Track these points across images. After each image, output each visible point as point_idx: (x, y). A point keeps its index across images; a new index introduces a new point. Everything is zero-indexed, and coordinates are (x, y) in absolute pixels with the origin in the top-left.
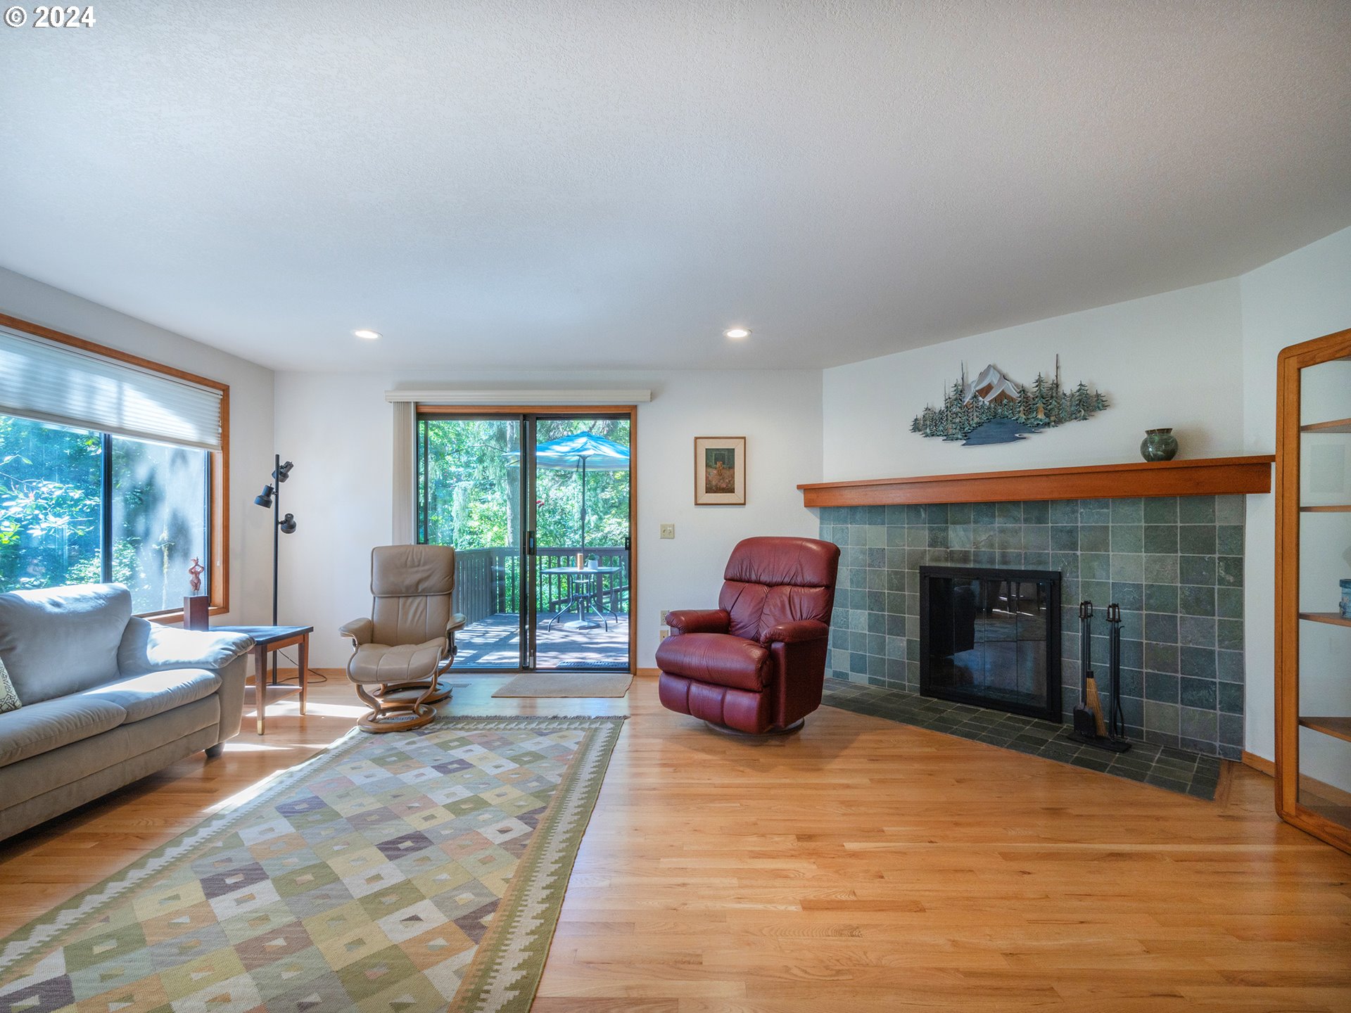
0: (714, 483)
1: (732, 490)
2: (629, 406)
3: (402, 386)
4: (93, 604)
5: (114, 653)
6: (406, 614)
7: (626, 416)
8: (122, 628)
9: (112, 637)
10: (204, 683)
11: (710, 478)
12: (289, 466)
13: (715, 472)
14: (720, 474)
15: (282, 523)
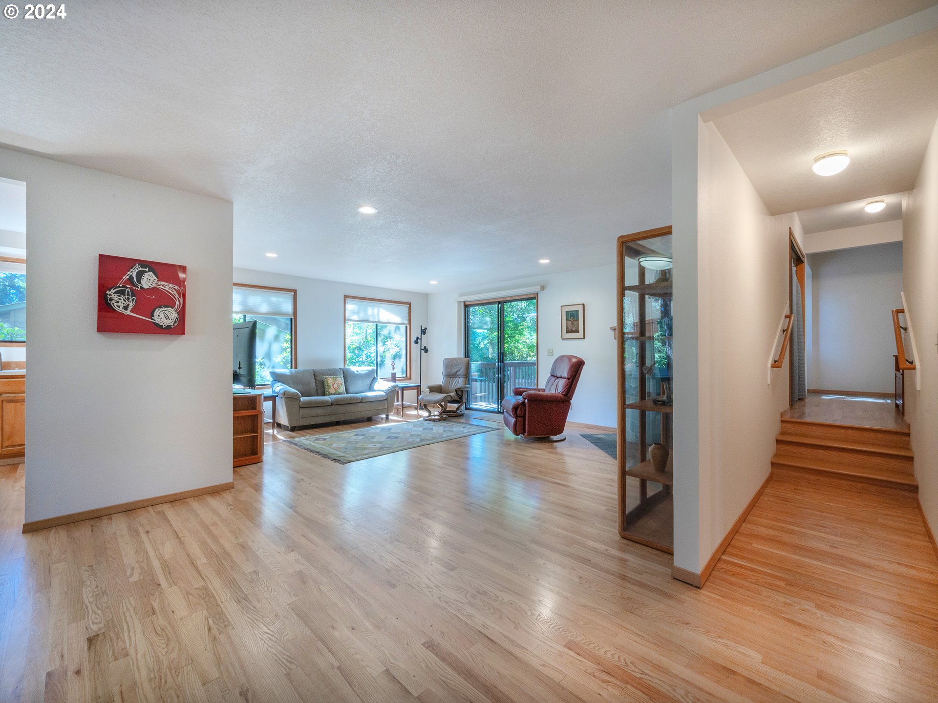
0: (570, 328)
1: (578, 332)
2: (534, 294)
3: (461, 295)
4: (365, 372)
5: (369, 386)
6: (452, 383)
7: (534, 298)
8: (371, 379)
9: (369, 382)
10: (382, 396)
11: (568, 326)
12: (426, 329)
13: (570, 322)
14: (573, 324)
15: (423, 349)
